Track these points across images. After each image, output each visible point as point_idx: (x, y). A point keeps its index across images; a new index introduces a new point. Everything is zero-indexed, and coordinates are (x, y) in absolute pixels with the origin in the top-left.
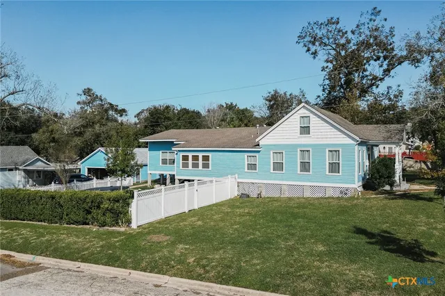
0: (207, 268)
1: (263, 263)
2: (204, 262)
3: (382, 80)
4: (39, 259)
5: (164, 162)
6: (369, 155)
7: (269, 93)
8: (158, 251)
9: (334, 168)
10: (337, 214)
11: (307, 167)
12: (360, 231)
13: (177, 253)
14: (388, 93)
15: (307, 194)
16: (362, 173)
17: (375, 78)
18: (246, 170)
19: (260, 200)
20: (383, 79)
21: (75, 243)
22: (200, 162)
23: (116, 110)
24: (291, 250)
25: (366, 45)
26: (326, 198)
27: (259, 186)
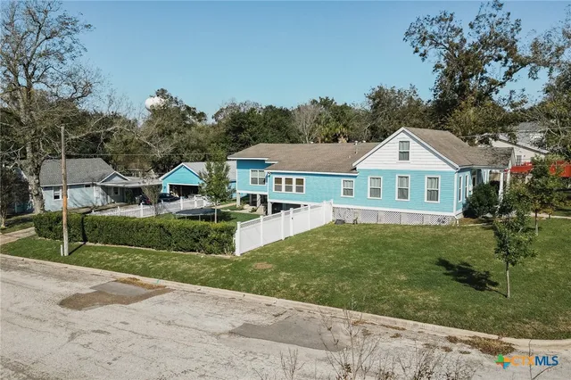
0: (308, 292)
1: (352, 289)
2: (304, 287)
3: (502, 84)
4: (162, 282)
5: (254, 181)
6: (474, 179)
7: (373, 89)
8: (264, 278)
9: (433, 195)
10: (428, 245)
11: (405, 193)
12: (443, 263)
13: (281, 279)
14: (510, 98)
15: (405, 221)
16: (463, 200)
17: (494, 82)
18: (342, 195)
19: (356, 227)
20: (504, 83)
21: (190, 269)
22: (294, 185)
23: (194, 114)
24: (376, 279)
25: (484, 43)
26: (422, 226)
27: (355, 212)
